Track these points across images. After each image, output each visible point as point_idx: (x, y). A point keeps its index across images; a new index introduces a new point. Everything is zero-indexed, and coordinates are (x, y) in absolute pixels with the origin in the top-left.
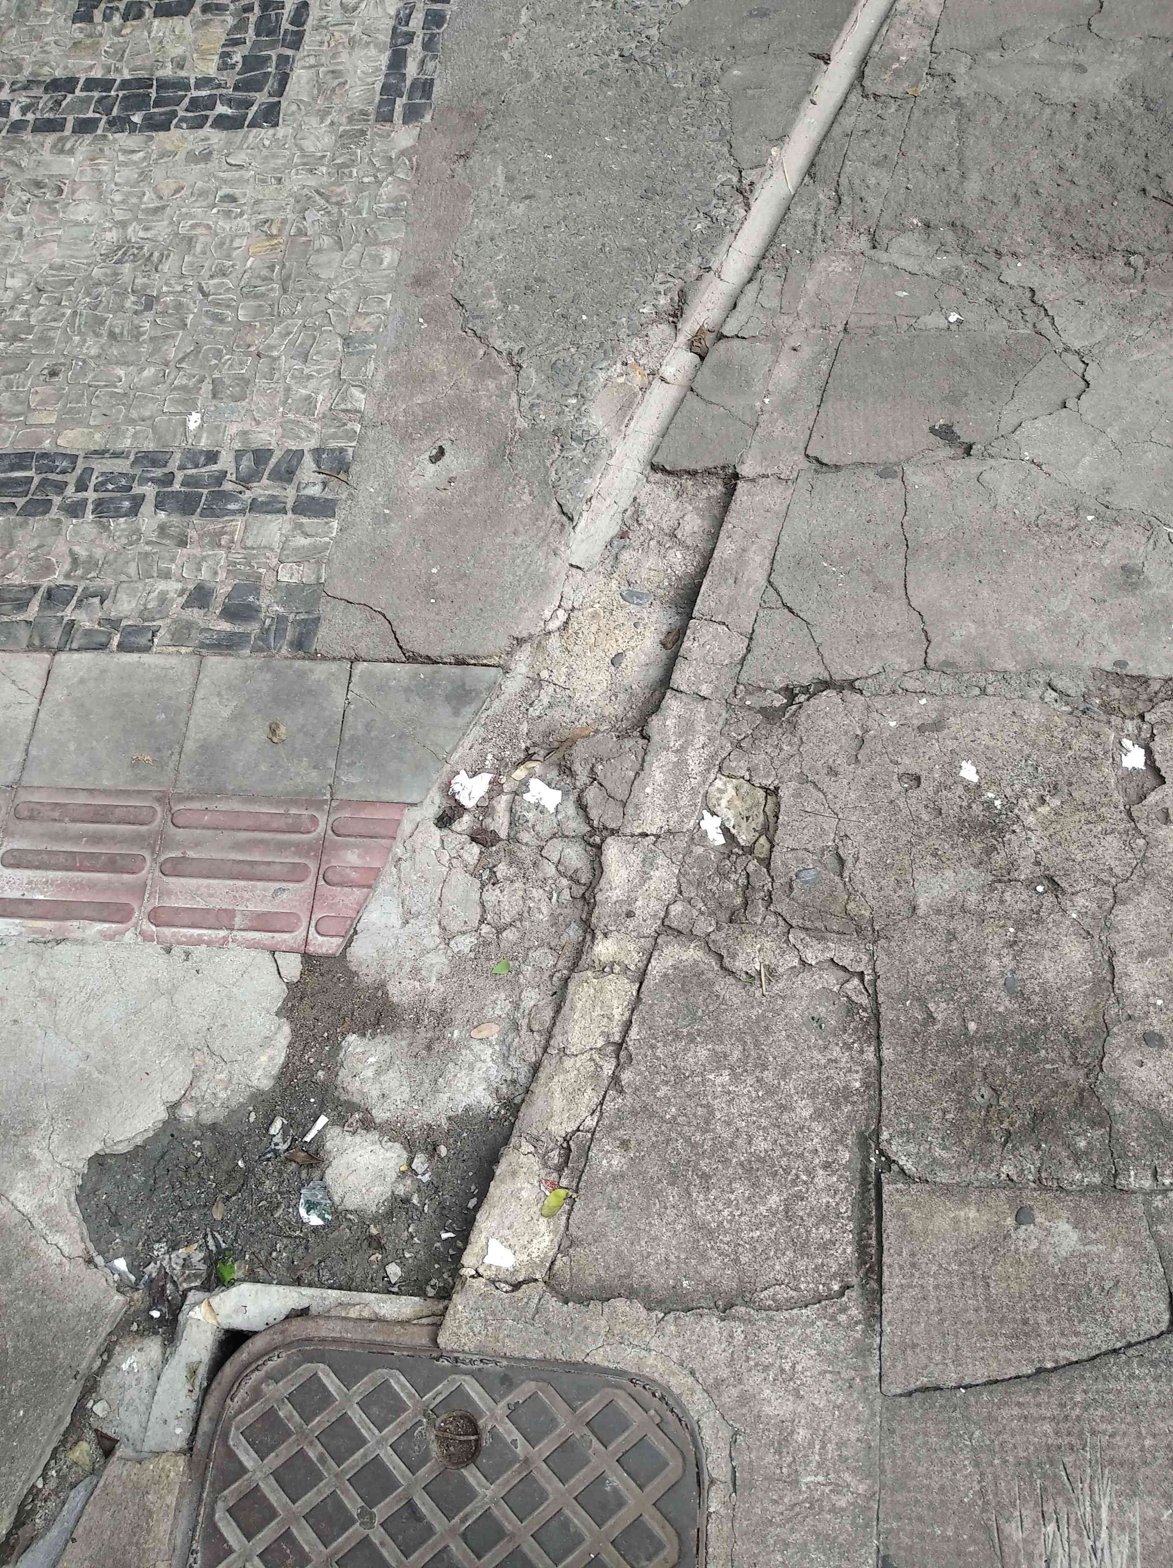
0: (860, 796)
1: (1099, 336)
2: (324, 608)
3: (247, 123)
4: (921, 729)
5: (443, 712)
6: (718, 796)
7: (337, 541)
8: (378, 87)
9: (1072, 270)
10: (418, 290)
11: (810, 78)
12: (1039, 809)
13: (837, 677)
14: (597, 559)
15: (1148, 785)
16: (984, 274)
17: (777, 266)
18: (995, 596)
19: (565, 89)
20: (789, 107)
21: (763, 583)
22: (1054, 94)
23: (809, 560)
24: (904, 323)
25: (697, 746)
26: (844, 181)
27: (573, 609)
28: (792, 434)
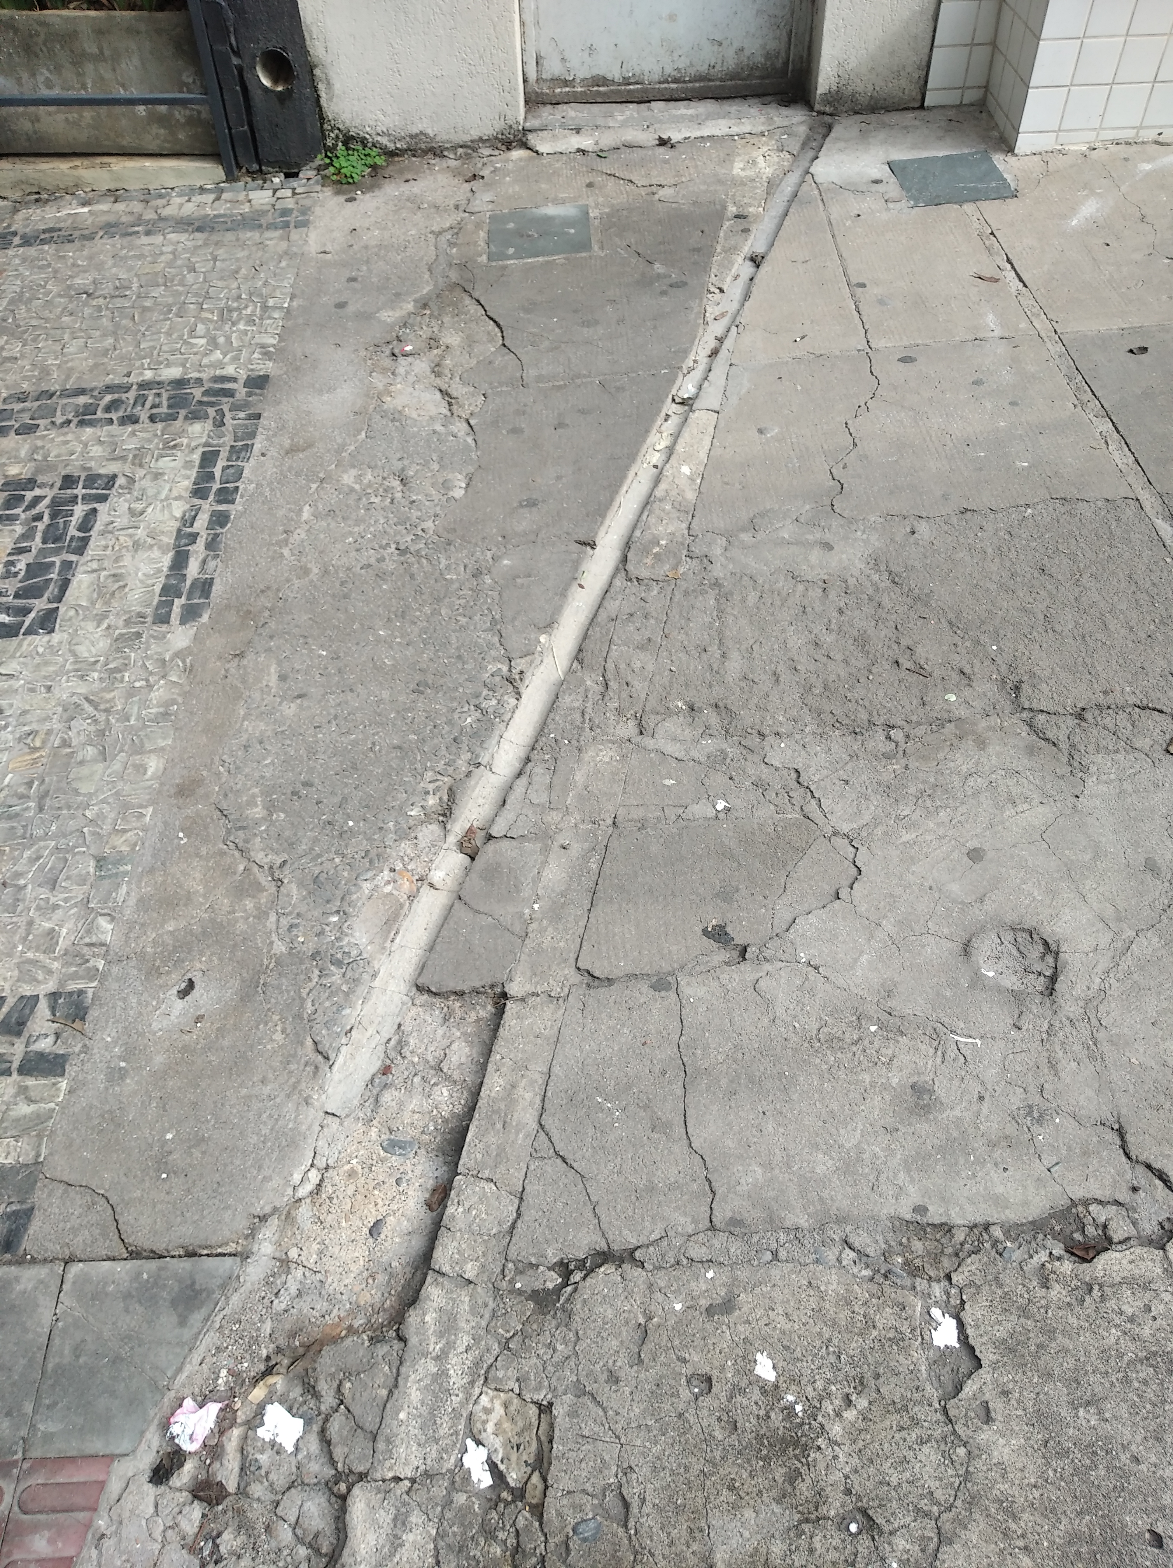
0: (644, 1410)
1: (866, 818)
2: (39, 1196)
3: (22, 631)
4: (710, 1311)
5: (167, 1320)
6: (484, 1417)
7: (63, 1106)
8: (158, 588)
9: (835, 747)
10: (181, 801)
11: (576, 565)
12: (845, 1414)
13: (615, 1247)
14: (356, 1102)
15: (964, 1369)
16: (749, 757)
17: (547, 757)
18: (781, 1130)
19: (342, 584)
20: (556, 594)
21: (535, 1126)
22: (804, 570)
23: (582, 1096)
24: (671, 813)
25: (460, 1350)
26: (610, 666)
27: (327, 1168)
28: (562, 944)
